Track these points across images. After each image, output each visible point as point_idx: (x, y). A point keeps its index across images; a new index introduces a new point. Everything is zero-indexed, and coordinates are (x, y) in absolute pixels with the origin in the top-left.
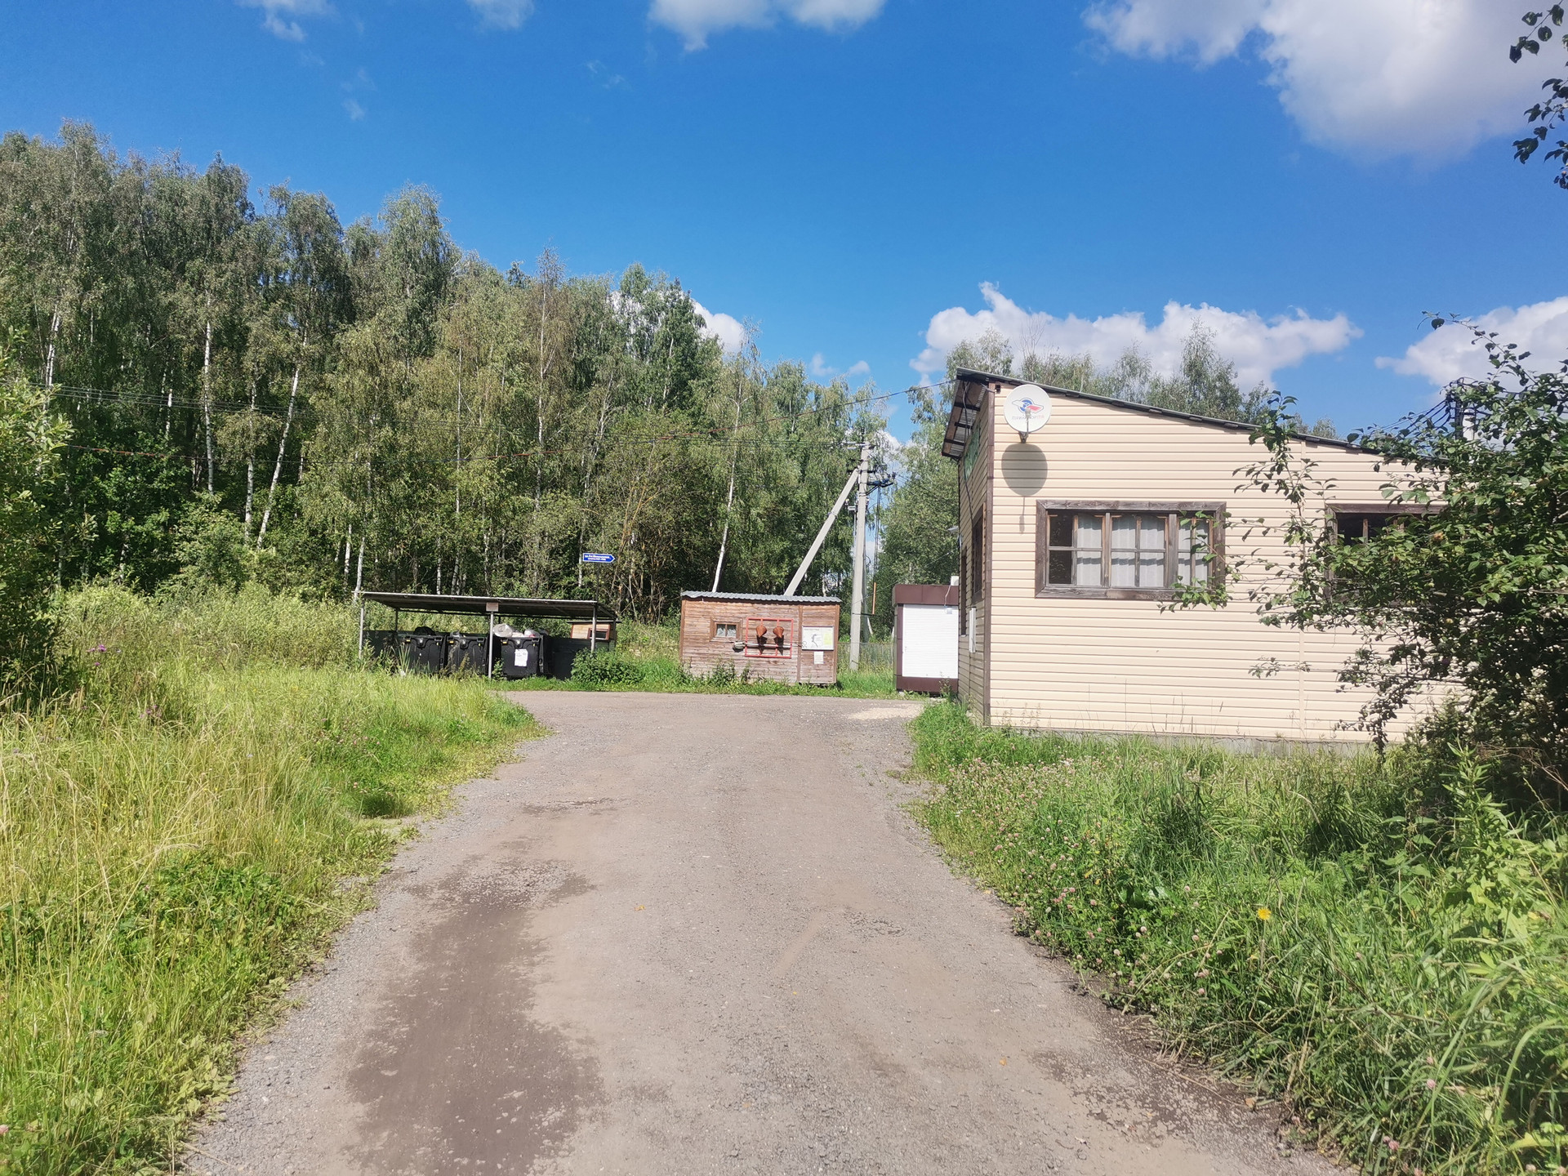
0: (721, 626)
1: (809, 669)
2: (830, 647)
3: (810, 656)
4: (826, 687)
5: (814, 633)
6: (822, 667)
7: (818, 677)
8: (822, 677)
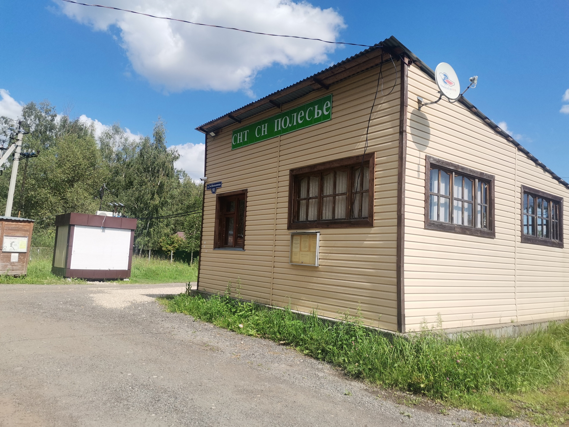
1: (6, 266)
2: (24, 250)
3: (8, 256)
4: (19, 277)
5: (13, 241)
6: (16, 264)
7: (13, 270)
8: (16, 270)
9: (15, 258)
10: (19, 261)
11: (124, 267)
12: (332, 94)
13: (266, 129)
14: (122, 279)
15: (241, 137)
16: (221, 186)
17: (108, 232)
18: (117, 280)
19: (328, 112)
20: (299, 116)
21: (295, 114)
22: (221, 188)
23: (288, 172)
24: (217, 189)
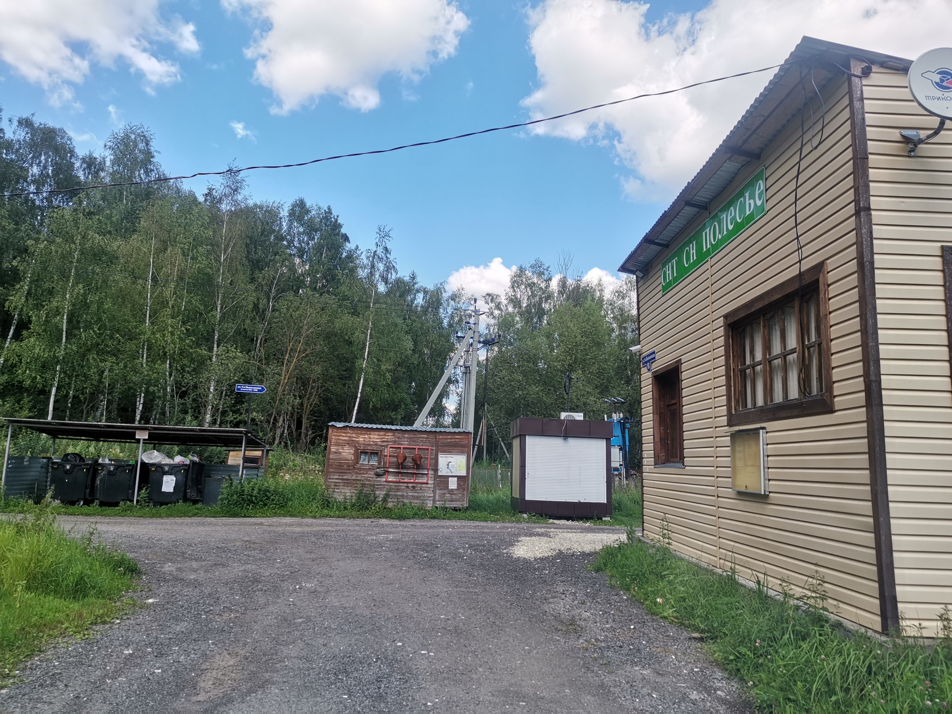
0: (364, 453)
1: (444, 494)
2: (463, 473)
3: (445, 481)
4: (460, 510)
5: (449, 461)
6: (455, 492)
7: (452, 501)
8: (456, 501)
9: (453, 484)
10: (458, 489)
11: (601, 497)
12: (764, 166)
13: (694, 251)
14: (600, 518)
15: (670, 271)
16: (654, 358)
17: (572, 442)
18: (592, 518)
19: (761, 201)
20: (729, 218)
21: (724, 216)
22: (656, 361)
23: (721, 321)
24: (652, 363)
